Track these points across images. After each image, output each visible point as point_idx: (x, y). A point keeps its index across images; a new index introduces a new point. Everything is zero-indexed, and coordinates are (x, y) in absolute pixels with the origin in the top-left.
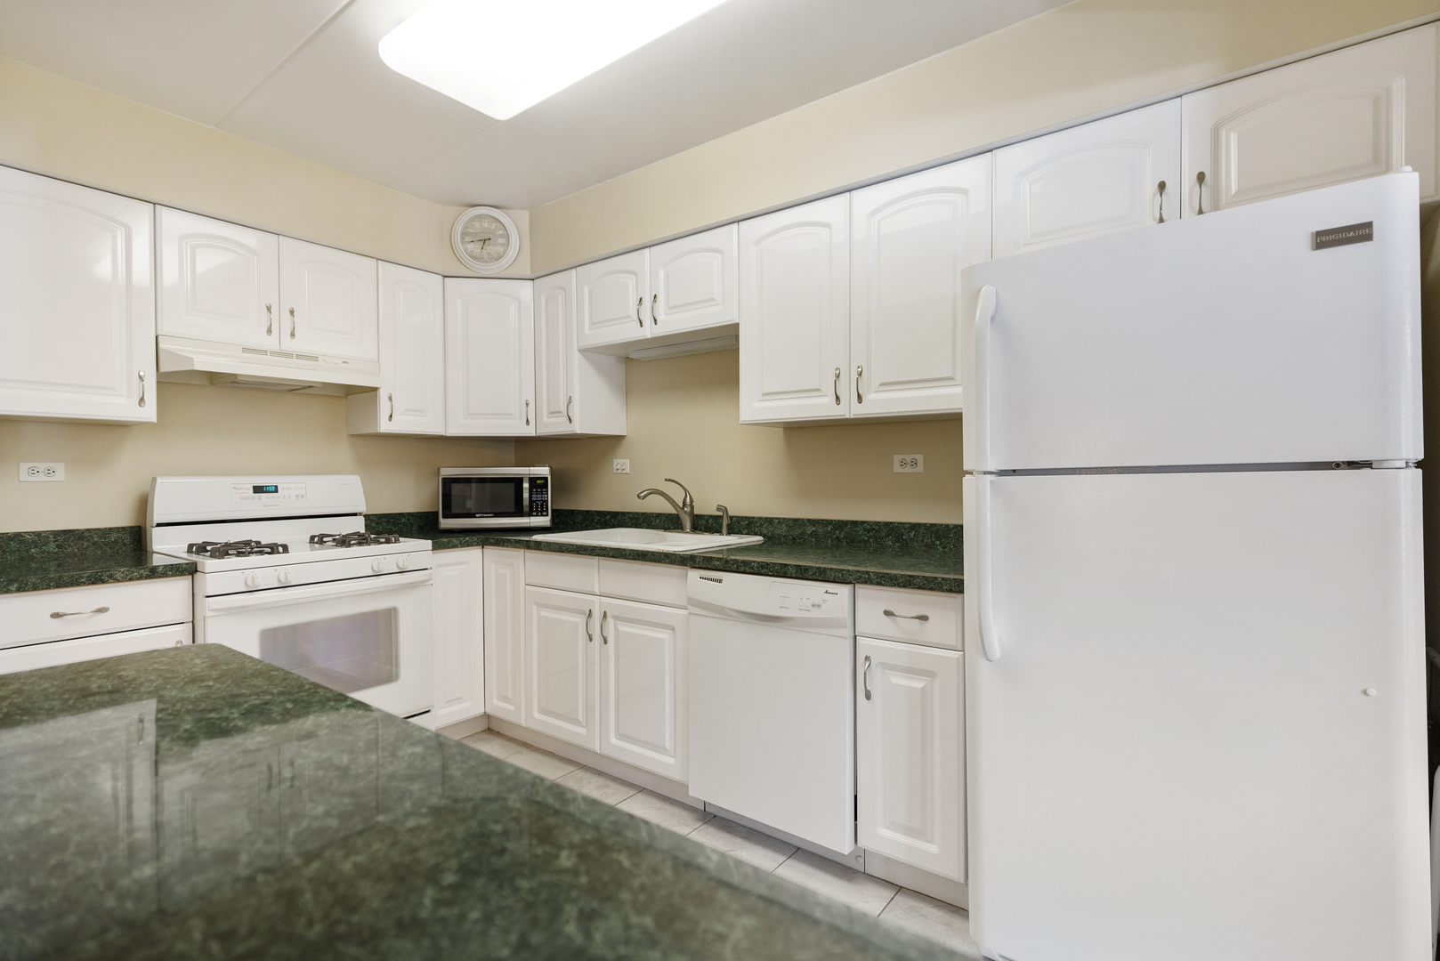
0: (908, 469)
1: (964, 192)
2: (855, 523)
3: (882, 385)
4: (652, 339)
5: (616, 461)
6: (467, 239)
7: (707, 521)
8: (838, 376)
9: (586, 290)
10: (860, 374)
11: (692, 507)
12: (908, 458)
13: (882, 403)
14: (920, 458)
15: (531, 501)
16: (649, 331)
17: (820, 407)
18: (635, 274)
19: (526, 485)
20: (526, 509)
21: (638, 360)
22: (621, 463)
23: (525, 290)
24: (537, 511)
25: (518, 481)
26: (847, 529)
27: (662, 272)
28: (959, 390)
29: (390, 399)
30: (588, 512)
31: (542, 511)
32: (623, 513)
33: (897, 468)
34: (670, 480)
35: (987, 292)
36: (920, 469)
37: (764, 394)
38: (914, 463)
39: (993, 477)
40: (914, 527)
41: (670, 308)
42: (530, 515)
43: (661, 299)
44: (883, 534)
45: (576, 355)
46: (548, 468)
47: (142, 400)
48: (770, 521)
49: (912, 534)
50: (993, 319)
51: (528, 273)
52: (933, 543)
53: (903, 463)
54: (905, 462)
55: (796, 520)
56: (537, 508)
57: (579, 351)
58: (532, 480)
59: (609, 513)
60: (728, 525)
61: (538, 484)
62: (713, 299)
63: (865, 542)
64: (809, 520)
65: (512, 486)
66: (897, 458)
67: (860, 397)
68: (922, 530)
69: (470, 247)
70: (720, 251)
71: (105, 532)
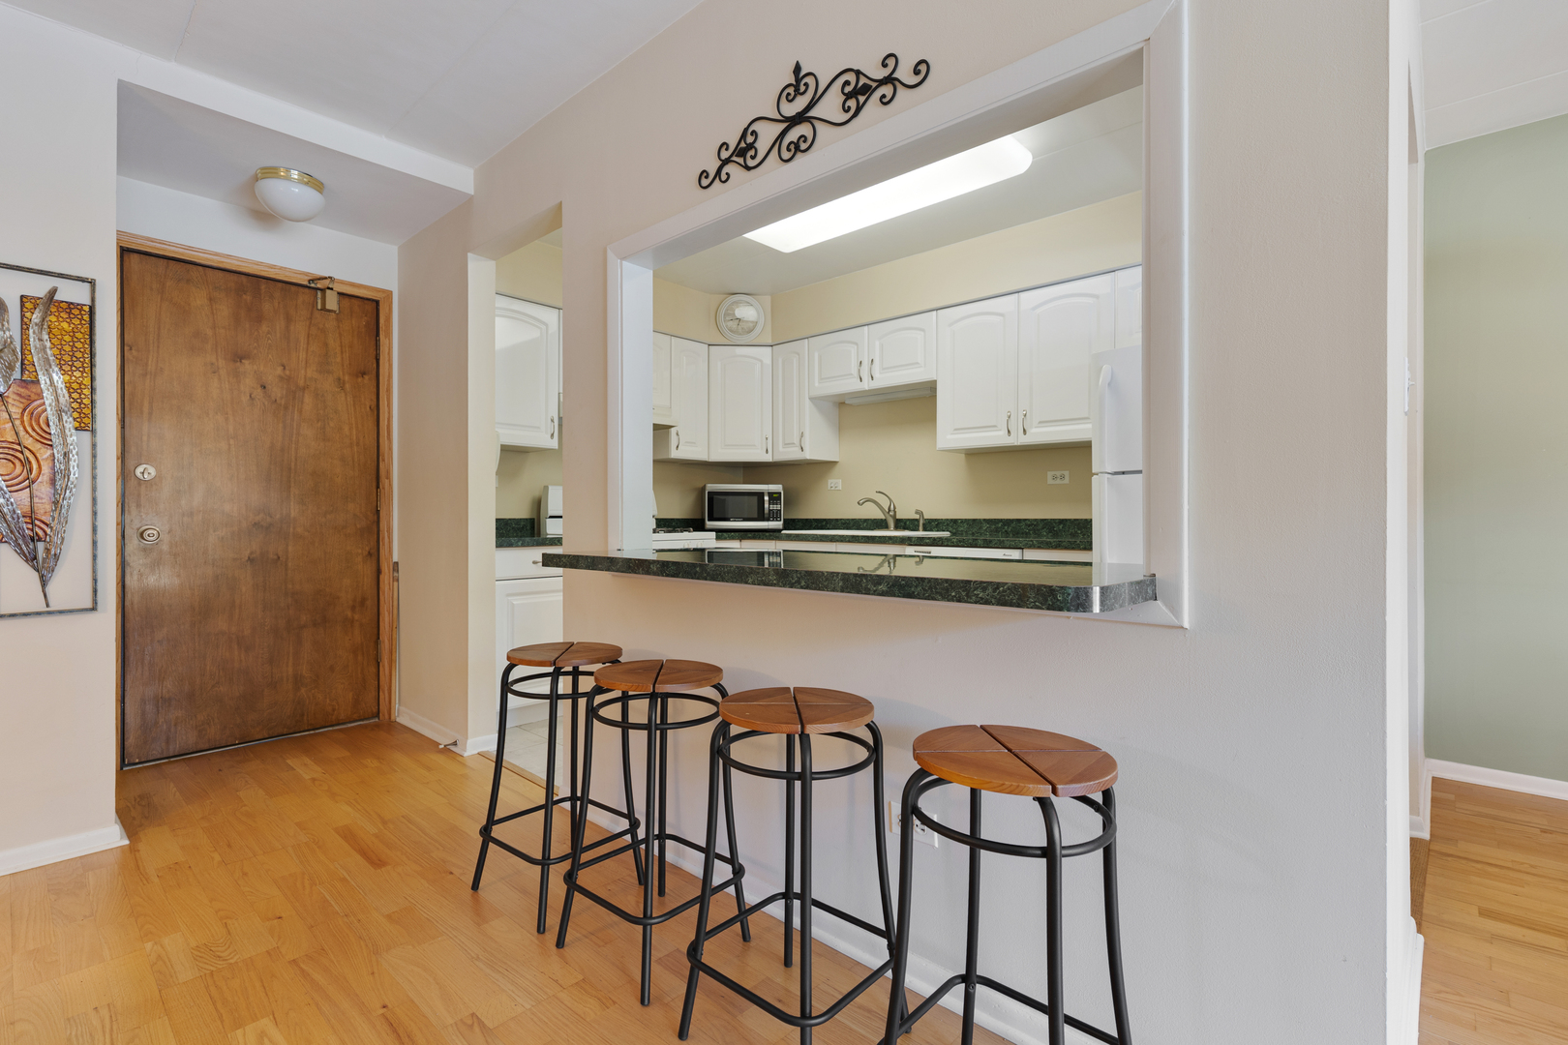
0: (1058, 481)
1: (1097, 297)
2: (1019, 521)
3: (1040, 422)
4: (869, 390)
5: (830, 481)
6: (727, 319)
7: (905, 523)
8: (1009, 417)
9: (816, 355)
10: (1025, 415)
11: (895, 512)
12: (1058, 473)
13: (1039, 435)
14: (1066, 473)
15: (770, 510)
16: (867, 385)
17: (997, 438)
18: (856, 344)
19: (766, 498)
20: (766, 516)
21: (851, 405)
22: (834, 482)
23: (765, 353)
24: (773, 517)
25: (760, 495)
26: (1013, 525)
27: (877, 343)
28: (1090, 426)
29: (677, 434)
30: (807, 519)
31: (777, 517)
32: (837, 520)
33: (1050, 481)
34: (880, 492)
35: (1106, 368)
36: (1066, 481)
37: (956, 430)
38: (1063, 477)
39: (1110, 476)
40: (1062, 521)
41: (883, 369)
42: (768, 520)
43: (876, 362)
44: (1040, 527)
45: (807, 402)
46: (781, 486)
47: (552, 435)
48: (955, 521)
49: (1061, 527)
50: (1109, 384)
51: (770, 342)
52: (1076, 532)
53: (1055, 478)
54: (1056, 477)
55: (974, 520)
56: (774, 516)
57: (812, 399)
58: (770, 494)
59: (825, 520)
60: (924, 524)
61: (774, 498)
62: (918, 363)
63: (1026, 533)
64: (984, 520)
65: (755, 498)
66: (1050, 474)
67: (1024, 430)
68: (1068, 523)
69: (730, 324)
70: (923, 330)
71: (518, 521)
